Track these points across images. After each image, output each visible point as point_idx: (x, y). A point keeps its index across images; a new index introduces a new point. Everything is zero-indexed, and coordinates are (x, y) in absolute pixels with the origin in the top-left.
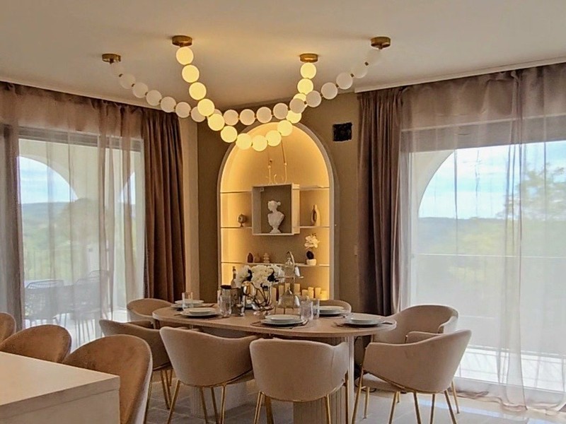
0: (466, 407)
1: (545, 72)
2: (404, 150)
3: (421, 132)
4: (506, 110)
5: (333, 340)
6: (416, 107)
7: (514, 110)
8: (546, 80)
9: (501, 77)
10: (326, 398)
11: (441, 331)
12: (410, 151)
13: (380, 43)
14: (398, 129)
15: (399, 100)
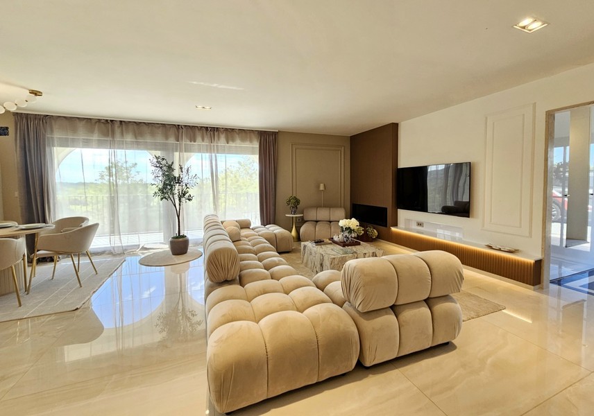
0: (95, 260)
1: (123, 123)
2: (49, 146)
3: (59, 138)
4: (106, 135)
5: (16, 237)
6: (56, 126)
7: (110, 135)
8: (124, 126)
9: (103, 121)
10: (11, 267)
11: (81, 226)
12: (53, 146)
13: (36, 93)
14: (44, 136)
15: (44, 121)
